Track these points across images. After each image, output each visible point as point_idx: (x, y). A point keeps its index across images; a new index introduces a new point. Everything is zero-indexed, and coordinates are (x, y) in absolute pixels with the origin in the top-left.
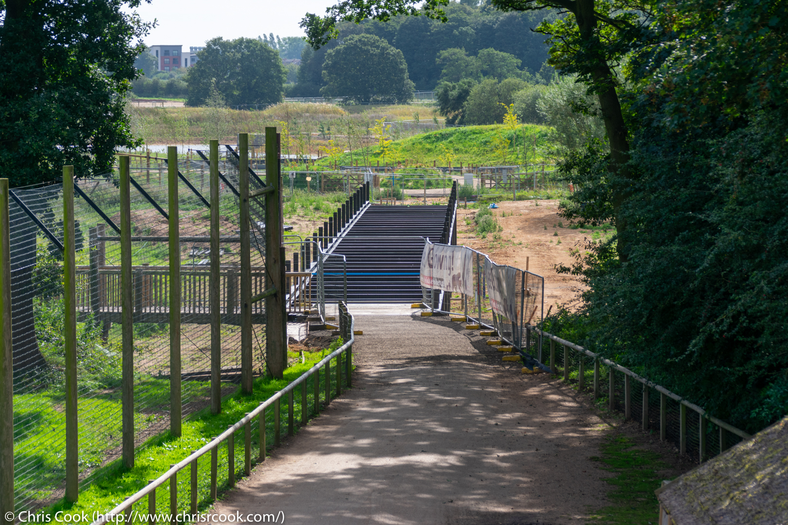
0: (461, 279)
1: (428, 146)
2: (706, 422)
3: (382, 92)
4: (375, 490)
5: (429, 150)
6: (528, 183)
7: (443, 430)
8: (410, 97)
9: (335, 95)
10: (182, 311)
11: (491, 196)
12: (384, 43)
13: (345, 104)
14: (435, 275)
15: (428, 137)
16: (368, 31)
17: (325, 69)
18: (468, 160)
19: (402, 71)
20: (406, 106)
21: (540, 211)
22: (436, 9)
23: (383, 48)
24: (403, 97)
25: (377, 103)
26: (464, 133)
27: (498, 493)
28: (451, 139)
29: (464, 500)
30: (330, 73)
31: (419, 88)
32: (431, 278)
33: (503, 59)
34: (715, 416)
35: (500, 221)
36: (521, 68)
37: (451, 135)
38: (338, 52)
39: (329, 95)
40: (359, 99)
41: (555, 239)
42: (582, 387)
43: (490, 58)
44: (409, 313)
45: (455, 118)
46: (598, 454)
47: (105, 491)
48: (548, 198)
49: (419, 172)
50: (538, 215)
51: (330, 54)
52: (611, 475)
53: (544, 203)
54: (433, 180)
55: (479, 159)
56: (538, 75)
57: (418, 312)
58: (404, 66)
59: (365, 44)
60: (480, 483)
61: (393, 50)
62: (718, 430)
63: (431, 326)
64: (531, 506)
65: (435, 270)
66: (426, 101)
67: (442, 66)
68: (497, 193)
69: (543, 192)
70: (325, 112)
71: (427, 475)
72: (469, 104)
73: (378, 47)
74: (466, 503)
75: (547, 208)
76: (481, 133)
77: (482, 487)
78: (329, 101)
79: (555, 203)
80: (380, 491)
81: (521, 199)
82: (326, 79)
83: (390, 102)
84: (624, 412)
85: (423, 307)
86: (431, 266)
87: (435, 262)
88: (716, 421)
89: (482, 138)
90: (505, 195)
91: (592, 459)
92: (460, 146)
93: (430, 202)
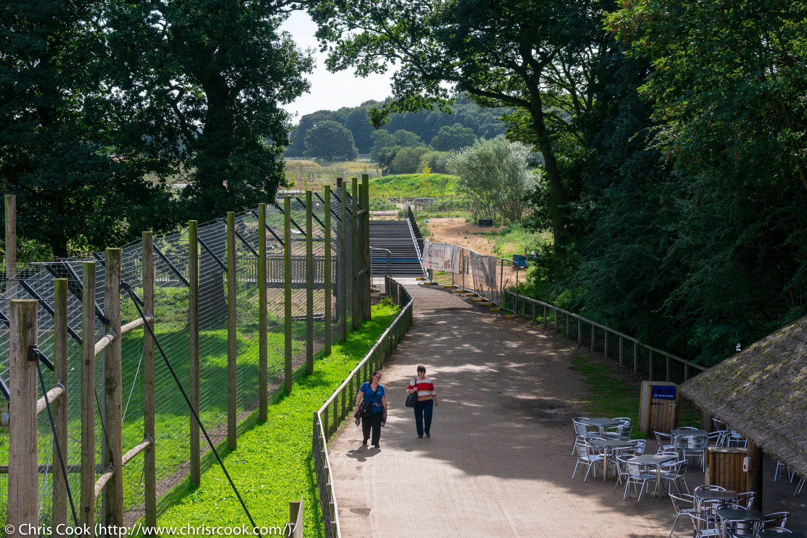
0: (450, 263)
1: (378, 186)
2: (639, 347)
3: (339, 154)
4: (454, 386)
5: (379, 188)
6: (442, 208)
7: (478, 351)
8: (356, 157)
9: (312, 156)
10: (293, 281)
11: (421, 215)
12: (340, 126)
13: (317, 161)
14: (433, 261)
15: (378, 181)
16: (330, 119)
17: (306, 140)
18: (402, 194)
19: (351, 142)
20: (354, 163)
21: (453, 224)
22: (445, 107)
23: (340, 129)
24: (351, 157)
25: (336, 160)
26: (399, 178)
27: (526, 387)
28: (391, 182)
29: (507, 392)
30: (309, 143)
31: (360, 152)
32: (430, 263)
33: (410, 136)
34: (646, 343)
35: (433, 230)
36: (420, 141)
37: (391, 179)
38: (314, 131)
39: (309, 156)
40: (326, 158)
41: (466, 241)
42: (546, 327)
43: (402, 136)
44: (417, 283)
45: (387, 170)
46: (571, 365)
47: (302, 386)
48: (457, 217)
49: (377, 201)
50: (453, 226)
51: (309, 132)
52: (585, 378)
53: (456, 220)
54: (385, 205)
55: (408, 194)
56: (430, 145)
57: (422, 283)
58: (352, 139)
59: (329, 126)
60: (511, 382)
61: (346, 130)
62: (648, 352)
63: (434, 291)
64: (546, 395)
65: (433, 258)
66: (365, 160)
67: (374, 139)
68: (425, 214)
69: (452, 213)
70: (308, 166)
71: (479, 378)
72: (395, 162)
73: (337, 128)
74: (509, 394)
75: (458, 222)
76: (409, 178)
77: (515, 385)
78: (308, 159)
79: (462, 220)
80: (457, 387)
81: (439, 217)
82: (307, 146)
83: (343, 160)
84: (577, 341)
85: (423, 279)
86: (430, 256)
87: (433, 254)
88: (648, 347)
89: (410, 182)
90: (430, 215)
91: (570, 368)
92: (397, 186)
93: (388, 219)
